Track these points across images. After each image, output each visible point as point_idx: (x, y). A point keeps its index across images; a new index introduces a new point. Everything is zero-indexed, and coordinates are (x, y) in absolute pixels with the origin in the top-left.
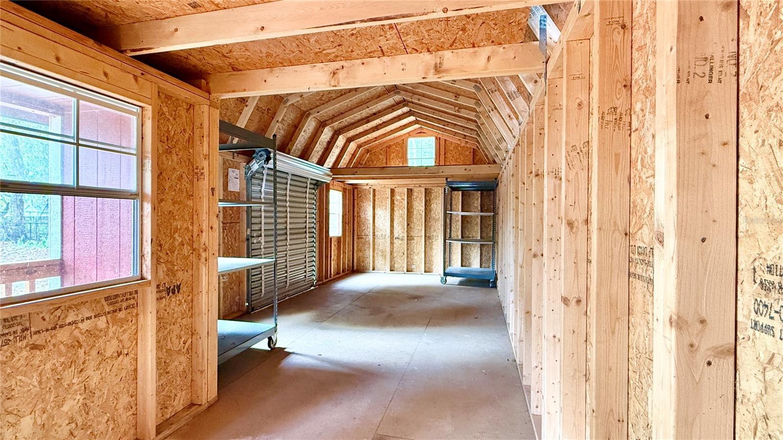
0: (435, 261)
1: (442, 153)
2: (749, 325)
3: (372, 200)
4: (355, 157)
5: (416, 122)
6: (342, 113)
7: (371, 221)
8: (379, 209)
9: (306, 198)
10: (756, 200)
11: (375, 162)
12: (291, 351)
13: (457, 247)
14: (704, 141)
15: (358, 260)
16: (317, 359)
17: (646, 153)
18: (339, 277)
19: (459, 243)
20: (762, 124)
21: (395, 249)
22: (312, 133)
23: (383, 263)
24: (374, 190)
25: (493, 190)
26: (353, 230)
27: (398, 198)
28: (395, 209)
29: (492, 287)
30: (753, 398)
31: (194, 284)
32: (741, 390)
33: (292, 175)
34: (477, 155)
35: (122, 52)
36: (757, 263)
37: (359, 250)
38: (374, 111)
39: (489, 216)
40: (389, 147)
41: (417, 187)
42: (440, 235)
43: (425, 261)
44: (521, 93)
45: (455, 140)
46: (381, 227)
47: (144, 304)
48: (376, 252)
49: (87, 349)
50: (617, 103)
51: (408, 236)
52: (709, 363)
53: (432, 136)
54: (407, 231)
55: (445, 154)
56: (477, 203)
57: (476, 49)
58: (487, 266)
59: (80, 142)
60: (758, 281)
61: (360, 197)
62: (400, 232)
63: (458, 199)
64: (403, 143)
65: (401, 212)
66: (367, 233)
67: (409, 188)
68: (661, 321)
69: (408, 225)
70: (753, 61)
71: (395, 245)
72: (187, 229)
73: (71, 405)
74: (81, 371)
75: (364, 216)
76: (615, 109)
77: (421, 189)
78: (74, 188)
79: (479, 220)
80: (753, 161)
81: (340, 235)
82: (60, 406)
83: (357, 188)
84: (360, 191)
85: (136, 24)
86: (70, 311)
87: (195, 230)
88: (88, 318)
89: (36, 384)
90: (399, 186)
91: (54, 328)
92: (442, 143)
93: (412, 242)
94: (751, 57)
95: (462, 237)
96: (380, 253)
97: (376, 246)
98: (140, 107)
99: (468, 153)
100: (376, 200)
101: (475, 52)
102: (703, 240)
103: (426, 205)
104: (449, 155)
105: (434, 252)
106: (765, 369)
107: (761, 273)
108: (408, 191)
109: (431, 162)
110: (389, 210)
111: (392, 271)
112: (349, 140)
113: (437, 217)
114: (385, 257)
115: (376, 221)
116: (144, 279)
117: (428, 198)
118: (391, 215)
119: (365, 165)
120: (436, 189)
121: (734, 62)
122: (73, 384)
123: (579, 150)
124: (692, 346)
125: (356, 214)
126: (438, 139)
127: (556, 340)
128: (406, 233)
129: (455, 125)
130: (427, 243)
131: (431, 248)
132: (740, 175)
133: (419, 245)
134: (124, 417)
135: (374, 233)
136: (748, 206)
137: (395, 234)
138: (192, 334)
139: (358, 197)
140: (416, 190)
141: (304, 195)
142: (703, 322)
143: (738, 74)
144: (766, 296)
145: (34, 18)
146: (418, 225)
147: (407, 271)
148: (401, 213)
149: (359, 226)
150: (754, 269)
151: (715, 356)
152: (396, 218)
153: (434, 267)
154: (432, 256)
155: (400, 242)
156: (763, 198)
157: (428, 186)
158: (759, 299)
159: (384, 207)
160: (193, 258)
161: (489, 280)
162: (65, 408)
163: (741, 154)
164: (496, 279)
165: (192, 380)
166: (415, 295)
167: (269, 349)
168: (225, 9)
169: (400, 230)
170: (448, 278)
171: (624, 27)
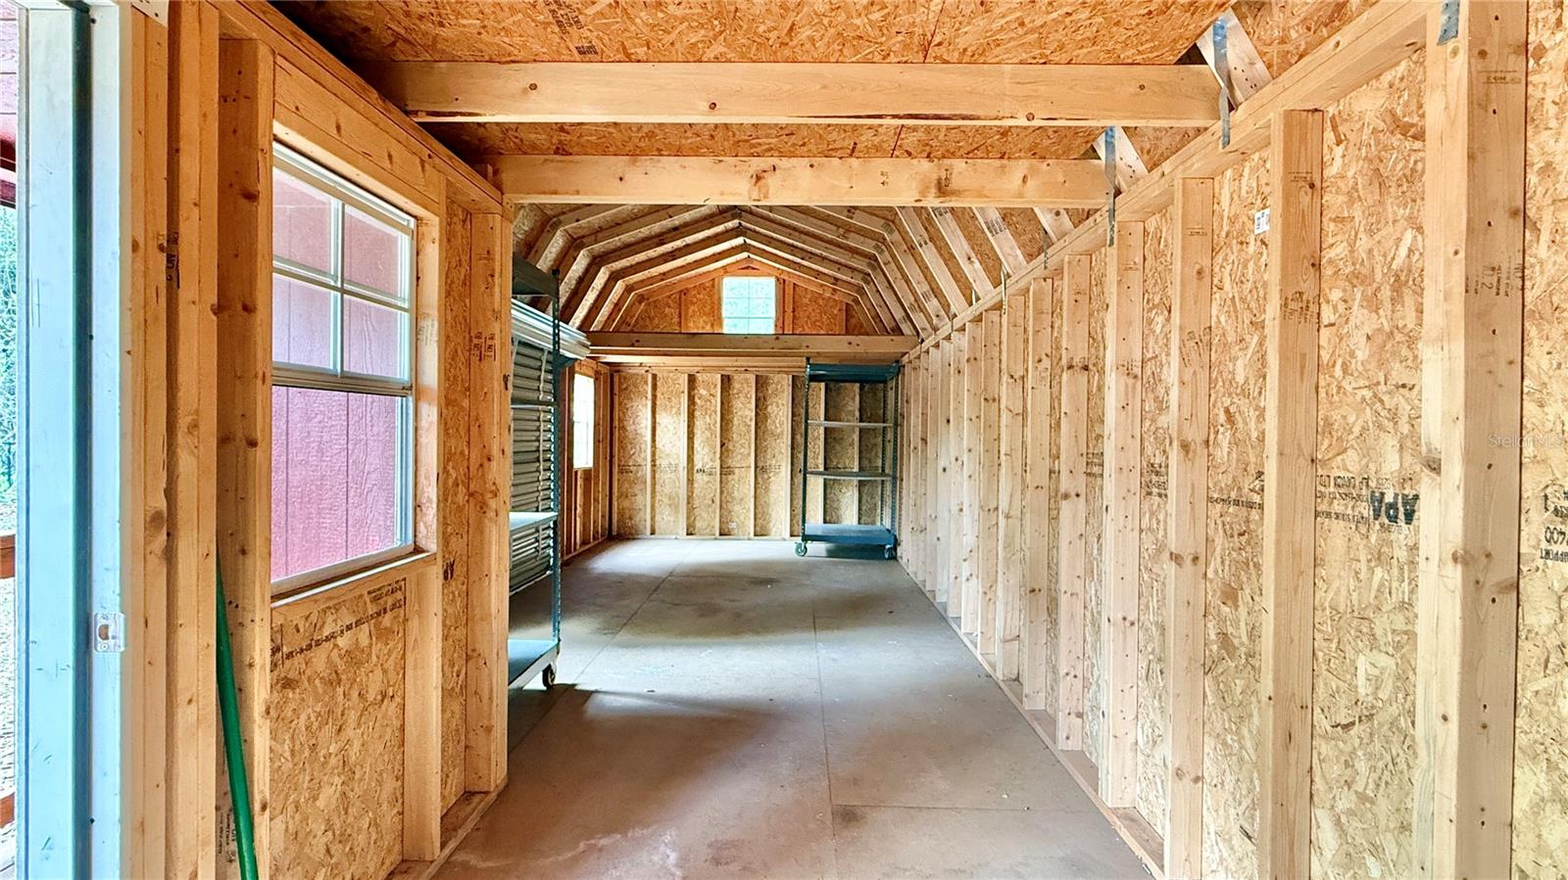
0: (773, 514)
1: (789, 310)
2: (1539, 554)
3: (649, 396)
4: (620, 310)
5: (744, 247)
6: (618, 224)
7: (648, 438)
8: (664, 414)
9: (538, 390)
10: (1549, 425)
11: (656, 321)
12: (592, 688)
13: (816, 485)
14: (1491, 358)
15: (621, 514)
16: (651, 698)
17: (1352, 355)
18: (589, 549)
19: (820, 480)
20: (1557, 346)
21: (696, 492)
22: (555, 260)
23: (671, 519)
24: (654, 377)
25: (885, 382)
26: (612, 456)
27: (703, 392)
28: (697, 413)
29: (889, 559)
30: (1543, 631)
31: (471, 560)
32: (1525, 625)
33: (520, 343)
34: (853, 317)
35: (407, 113)
36: (1549, 491)
37: (624, 495)
38: (677, 223)
39: (875, 429)
40: (685, 292)
41: (741, 372)
42: (784, 464)
43: (755, 514)
44: (1009, 224)
45: (812, 286)
46: (668, 449)
47: (420, 599)
48: (658, 497)
49: (348, 686)
50: (1303, 287)
51: (721, 467)
52: (1494, 600)
53: (769, 275)
54: (721, 458)
55: (794, 311)
56: (853, 405)
57: (1005, 161)
58: (869, 520)
59: (347, 286)
60: (1552, 508)
61: (626, 389)
62: (706, 459)
63: (818, 397)
64: (713, 286)
65: (708, 419)
66: (640, 461)
67: (724, 373)
68: (1435, 560)
69: (722, 445)
70: (1545, 278)
71: (696, 485)
72: (462, 453)
73: (328, 796)
74: (340, 730)
75: (633, 427)
76: (1301, 294)
77: (747, 376)
78: (336, 376)
79: (856, 437)
80: (1545, 384)
81: (590, 465)
82: (315, 799)
83: (618, 371)
84: (625, 378)
85: (443, 65)
86: (328, 613)
87: (473, 456)
88: (349, 628)
89: (287, 754)
90: (706, 369)
91: (309, 647)
92: (789, 290)
93: (730, 477)
94: (1542, 272)
95: (826, 469)
96: (666, 500)
97: (658, 487)
98: (415, 217)
99: (835, 312)
100: (659, 394)
101: (1003, 167)
102: (1490, 466)
103: (757, 406)
104: (800, 314)
105: (773, 496)
106: (1560, 597)
107: (1555, 500)
108: (722, 380)
109: (768, 327)
110: (684, 416)
111: (691, 534)
112: (614, 277)
113: (778, 431)
114: (677, 507)
115: (657, 438)
116: (423, 551)
117: (761, 395)
118: (689, 426)
119: (635, 326)
120: (776, 378)
121: (1520, 274)
122: (330, 754)
123: (1197, 340)
124: (1477, 582)
125: (616, 423)
126: (781, 283)
127: (1127, 624)
128: (718, 461)
129: (824, 258)
130: (760, 479)
131: (767, 490)
132: (1524, 396)
133: (744, 483)
134: (389, 817)
135: (653, 461)
136: (1536, 431)
137: (696, 462)
138: (468, 658)
139: (620, 390)
140: (738, 378)
141: (535, 384)
142: (1488, 556)
143: (1523, 289)
144: (1562, 523)
145: (313, 49)
146: (742, 446)
147: (721, 535)
148: (708, 421)
149: (622, 447)
150: (1546, 496)
151: (1499, 593)
152: (698, 432)
153: (772, 524)
154: (769, 505)
155: (706, 478)
156: (1558, 423)
157: (762, 371)
158: (1552, 527)
159: (674, 410)
160: (471, 510)
161: (884, 546)
162: (321, 803)
163: (1526, 374)
164: (896, 543)
165: (466, 747)
166: (760, 578)
167: (545, 688)
168: (639, 61)
169: (706, 456)
170: (810, 545)
171: (1312, 186)
